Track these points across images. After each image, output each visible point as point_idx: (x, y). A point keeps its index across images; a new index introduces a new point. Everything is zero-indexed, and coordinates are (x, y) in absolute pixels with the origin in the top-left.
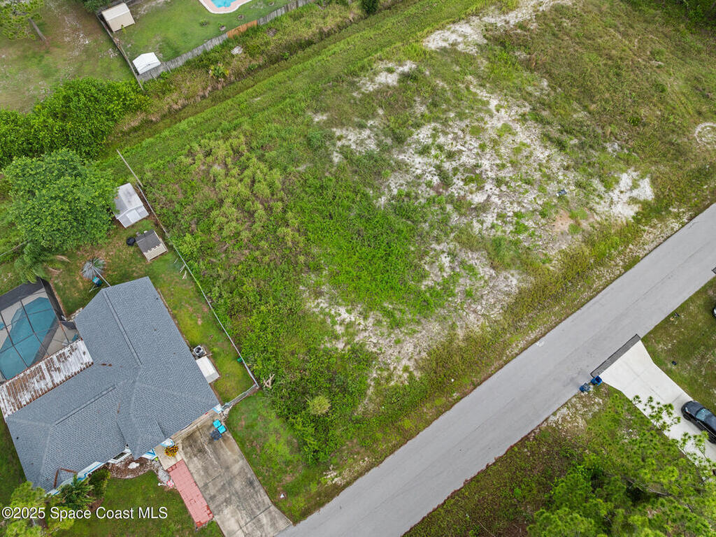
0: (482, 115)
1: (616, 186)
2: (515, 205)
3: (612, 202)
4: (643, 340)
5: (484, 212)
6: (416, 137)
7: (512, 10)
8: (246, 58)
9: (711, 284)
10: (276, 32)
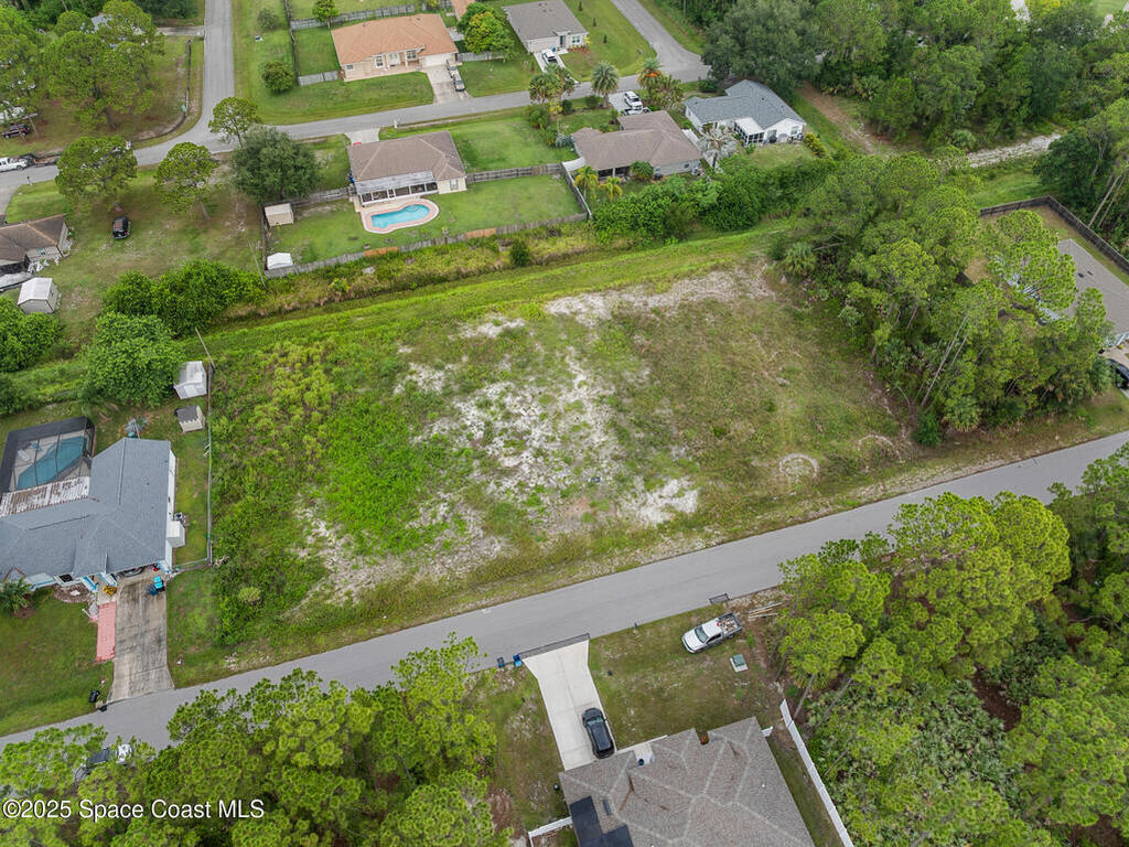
0: (561, 386)
1: (658, 490)
3: (644, 504)
4: (591, 641)
5: (507, 476)
6: (485, 390)
7: (660, 293)
8: (372, 279)
9: (699, 612)
10: (414, 261)
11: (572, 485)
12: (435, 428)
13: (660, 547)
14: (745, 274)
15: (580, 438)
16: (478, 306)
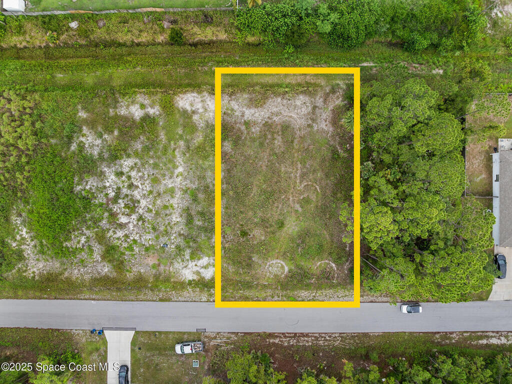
0: (167, 173)
1: (196, 260)
2: (138, 235)
3: (186, 267)
4: (136, 332)
5: (121, 229)
6: (122, 162)
7: (256, 107)
8: (74, 36)
9: (189, 333)
10: (104, 25)
11: (152, 245)
12: (89, 183)
13: (185, 293)
14: (322, 103)
15: (166, 215)
16: (133, 87)
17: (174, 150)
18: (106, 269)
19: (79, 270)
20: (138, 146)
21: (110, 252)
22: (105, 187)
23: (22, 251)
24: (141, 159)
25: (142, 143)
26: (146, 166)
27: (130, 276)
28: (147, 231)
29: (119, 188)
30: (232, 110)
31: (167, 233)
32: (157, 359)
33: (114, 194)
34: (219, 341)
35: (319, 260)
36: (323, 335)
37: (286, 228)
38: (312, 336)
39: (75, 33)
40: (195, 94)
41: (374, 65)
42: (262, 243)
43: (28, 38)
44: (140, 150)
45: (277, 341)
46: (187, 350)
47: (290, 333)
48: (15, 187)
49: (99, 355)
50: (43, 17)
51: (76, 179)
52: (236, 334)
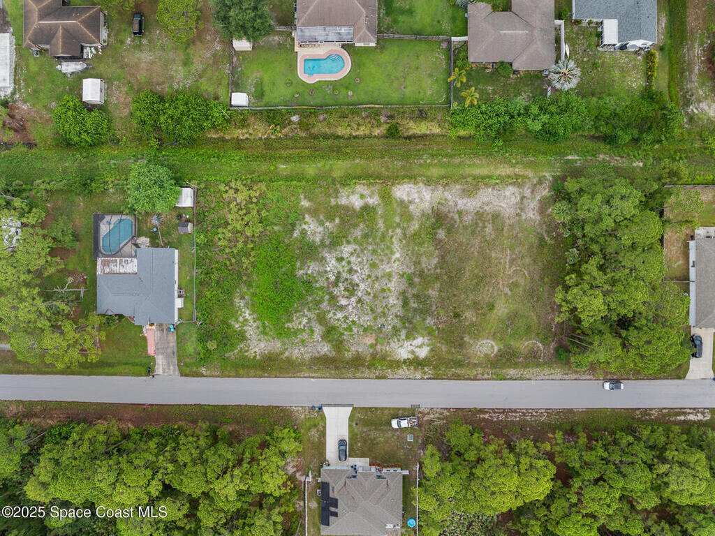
0: (384, 258)
1: (411, 340)
4: (353, 408)
5: (340, 310)
6: (343, 248)
7: (469, 197)
8: (295, 128)
9: (404, 409)
10: (325, 119)
11: (370, 325)
12: (311, 268)
13: (400, 371)
14: (530, 194)
15: (384, 298)
16: (354, 179)
17: (391, 238)
18: (325, 349)
19: (299, 350)
20: (358, 233)
21: (330, 333)
22: (326, 272)
23: (245, 332)
24: (361, 245)
25: (362, 230)
26: (365, 252)
27: (348, 355)
28: (366, 312)
29: (339, 273)
30: (446, 200)
31: (384, 315)
32: (373, 434)
33: (334, 278)
34: (432, 416)
35: (526, 340)
36: (530, 411)
37: (496, 311)
38: (520, 412)
39: (296, 126)
40: (412, 186)
41: (578, 158)
42: (473, 324)
43: (251, 131)
44: (359, 237)
45: (486, 416)
46: (404, 424)
47: (499, 409)
48: (239, 271)
49: (318, 431)
50: (267, 111)
51: (298, 264)
52: (448, 409)
